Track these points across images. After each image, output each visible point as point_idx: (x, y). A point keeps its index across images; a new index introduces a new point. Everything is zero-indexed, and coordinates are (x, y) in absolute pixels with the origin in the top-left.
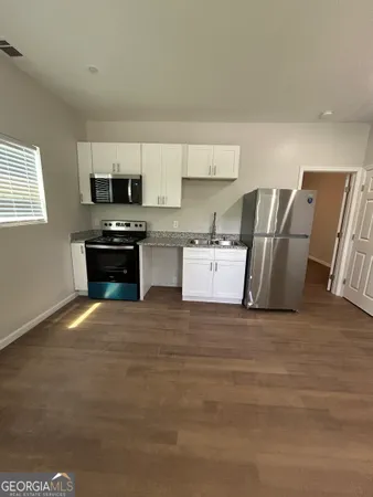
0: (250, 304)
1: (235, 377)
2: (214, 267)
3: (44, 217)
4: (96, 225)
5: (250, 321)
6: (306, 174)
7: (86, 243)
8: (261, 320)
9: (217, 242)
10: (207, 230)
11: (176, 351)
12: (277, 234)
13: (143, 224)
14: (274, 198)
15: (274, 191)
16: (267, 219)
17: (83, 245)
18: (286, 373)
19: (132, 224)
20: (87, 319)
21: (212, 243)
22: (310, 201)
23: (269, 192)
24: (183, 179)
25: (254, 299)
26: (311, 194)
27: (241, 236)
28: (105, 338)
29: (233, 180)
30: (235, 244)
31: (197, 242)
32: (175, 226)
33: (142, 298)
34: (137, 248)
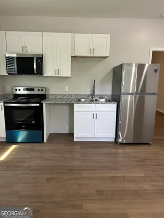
0: (120, 140)
1: (113, 179)
2: (95, 116)
4: (8, 90)
5: (120, 151)
6: (154, 53)
7: (4, 103)
8: (128, 149)
9: (96, 100)
10: (88, 92)
11: (75, 169)
12: (137, 93)
13: (44, 89)
14: (134, 69)
15: (134, 65)
16: (130, 83)
17: (2, 104)
18: (144, 175)
19: (36, 89)
20: (10, 155)
21: (93, 101)
22: (156, 71)
23: (130, 65)
24: (72, 56)
25: (123, 136)
26: (157, 66)
27: (112, 95)
28: (26, 164)
29: (106, 57)
30: (108, 101)
31: (83, 100)
32: (66, 90)
33: (45, 141)
34: (42, 105)
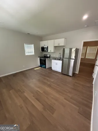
3: (34, 54)
24: (54, 46)
33: (46, 68)
34: (45, 59)
